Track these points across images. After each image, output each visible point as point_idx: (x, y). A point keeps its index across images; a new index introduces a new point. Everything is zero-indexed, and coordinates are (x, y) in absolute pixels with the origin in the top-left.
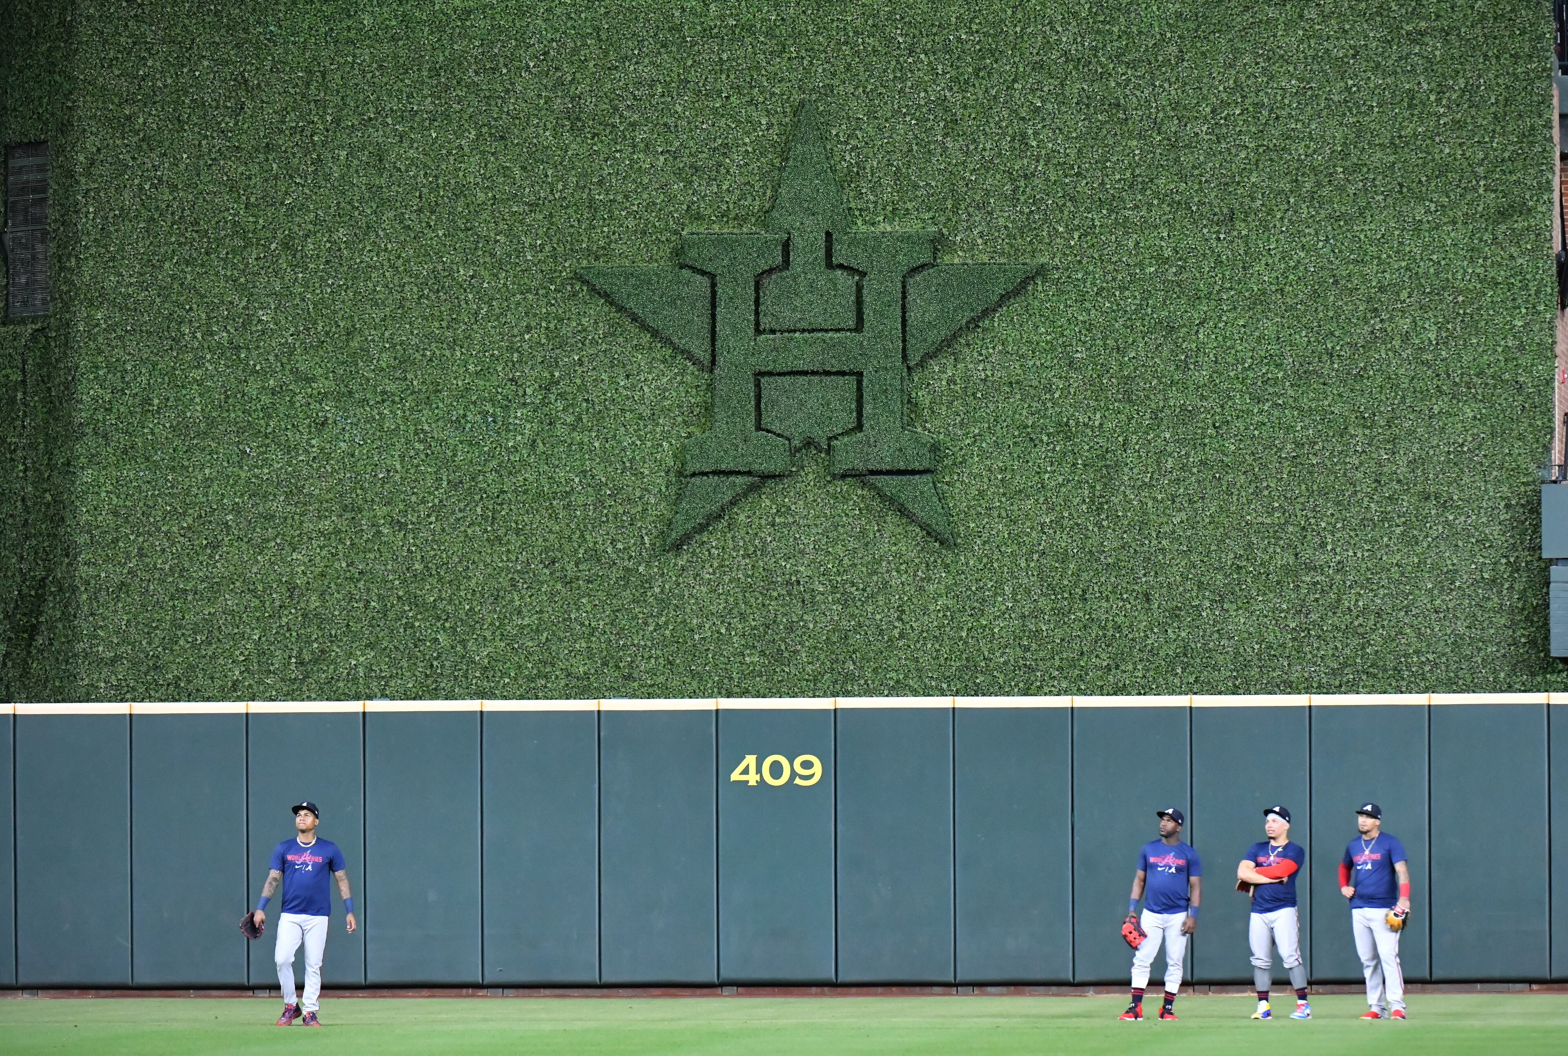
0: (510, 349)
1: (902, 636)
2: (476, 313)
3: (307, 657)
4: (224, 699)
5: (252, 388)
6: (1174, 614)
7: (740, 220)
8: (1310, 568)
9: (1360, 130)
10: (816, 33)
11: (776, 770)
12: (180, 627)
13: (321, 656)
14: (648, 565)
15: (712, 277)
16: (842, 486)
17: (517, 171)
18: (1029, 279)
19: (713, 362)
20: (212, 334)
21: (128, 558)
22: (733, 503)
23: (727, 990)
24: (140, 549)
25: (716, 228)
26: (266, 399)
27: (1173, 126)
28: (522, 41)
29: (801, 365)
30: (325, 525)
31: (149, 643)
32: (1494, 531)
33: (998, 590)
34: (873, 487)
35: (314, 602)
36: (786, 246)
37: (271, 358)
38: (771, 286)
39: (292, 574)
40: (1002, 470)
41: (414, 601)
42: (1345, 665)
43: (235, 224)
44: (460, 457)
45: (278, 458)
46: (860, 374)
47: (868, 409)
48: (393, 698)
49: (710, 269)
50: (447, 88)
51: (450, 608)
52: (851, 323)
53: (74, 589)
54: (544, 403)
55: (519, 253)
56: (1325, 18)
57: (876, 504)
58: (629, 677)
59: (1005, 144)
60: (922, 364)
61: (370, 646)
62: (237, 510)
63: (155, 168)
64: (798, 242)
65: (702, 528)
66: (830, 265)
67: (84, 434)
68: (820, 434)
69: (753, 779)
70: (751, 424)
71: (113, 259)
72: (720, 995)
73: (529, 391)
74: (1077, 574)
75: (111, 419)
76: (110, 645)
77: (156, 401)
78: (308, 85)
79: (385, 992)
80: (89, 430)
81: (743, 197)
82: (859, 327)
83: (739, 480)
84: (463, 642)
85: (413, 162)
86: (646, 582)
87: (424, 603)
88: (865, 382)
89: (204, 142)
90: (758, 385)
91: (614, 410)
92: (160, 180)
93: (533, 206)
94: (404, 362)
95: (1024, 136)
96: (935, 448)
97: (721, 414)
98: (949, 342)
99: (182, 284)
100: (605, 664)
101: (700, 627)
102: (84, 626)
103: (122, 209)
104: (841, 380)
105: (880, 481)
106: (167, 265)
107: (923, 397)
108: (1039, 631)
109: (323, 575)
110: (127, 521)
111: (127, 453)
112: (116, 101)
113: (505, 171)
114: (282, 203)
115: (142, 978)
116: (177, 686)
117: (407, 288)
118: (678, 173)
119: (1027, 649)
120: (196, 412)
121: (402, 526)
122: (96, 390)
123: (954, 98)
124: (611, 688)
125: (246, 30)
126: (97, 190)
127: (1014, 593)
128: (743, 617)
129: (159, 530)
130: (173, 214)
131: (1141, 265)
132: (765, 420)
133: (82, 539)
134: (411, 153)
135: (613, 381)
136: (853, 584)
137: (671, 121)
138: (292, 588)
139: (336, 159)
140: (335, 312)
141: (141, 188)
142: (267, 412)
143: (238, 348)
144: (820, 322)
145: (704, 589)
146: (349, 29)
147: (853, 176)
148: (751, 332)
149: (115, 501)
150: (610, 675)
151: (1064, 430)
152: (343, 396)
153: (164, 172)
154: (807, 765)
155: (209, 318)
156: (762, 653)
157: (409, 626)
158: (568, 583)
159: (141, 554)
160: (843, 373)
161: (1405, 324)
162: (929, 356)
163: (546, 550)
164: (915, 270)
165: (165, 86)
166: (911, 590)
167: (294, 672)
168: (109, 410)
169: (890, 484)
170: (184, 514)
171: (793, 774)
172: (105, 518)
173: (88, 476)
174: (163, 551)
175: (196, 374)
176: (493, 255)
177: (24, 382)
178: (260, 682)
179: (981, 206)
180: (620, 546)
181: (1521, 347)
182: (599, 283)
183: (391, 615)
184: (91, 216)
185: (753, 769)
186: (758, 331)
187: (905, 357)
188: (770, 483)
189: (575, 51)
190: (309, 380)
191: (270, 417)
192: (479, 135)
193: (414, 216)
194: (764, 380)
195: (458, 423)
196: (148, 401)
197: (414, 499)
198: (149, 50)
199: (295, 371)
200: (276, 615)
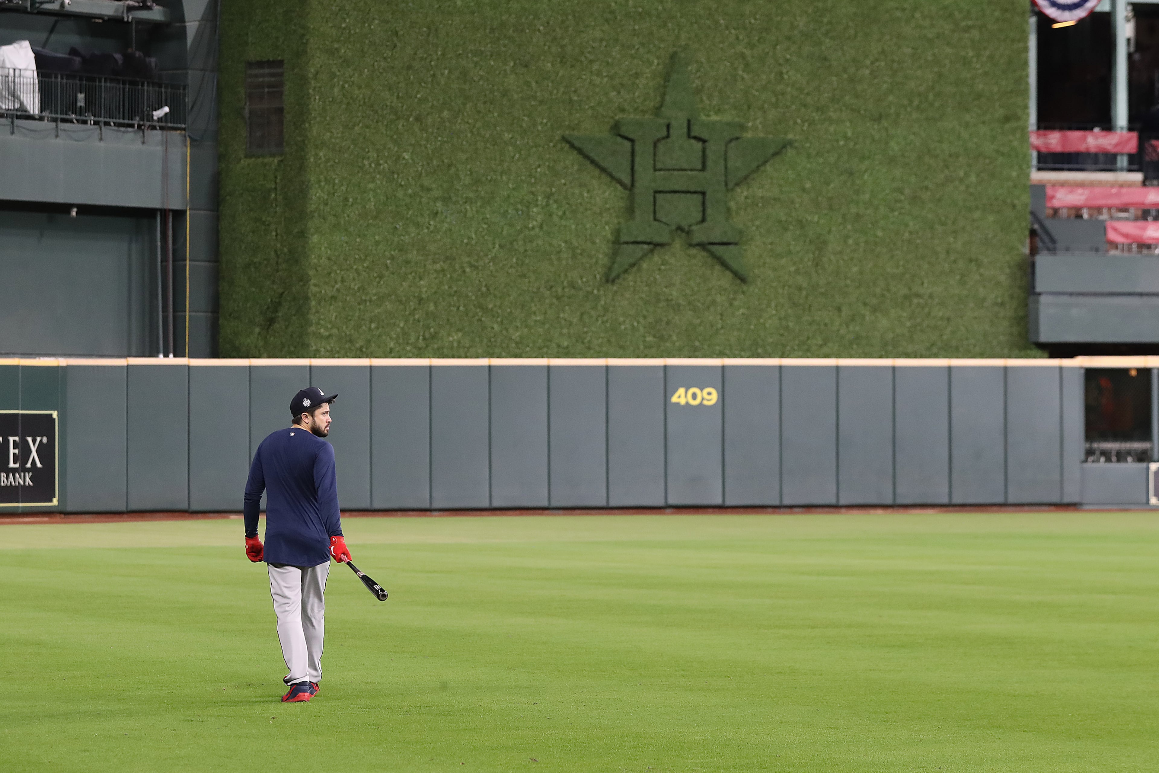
0: (530, 176)
1: (722, 328)
2: (513, 157)
3: (427, 335)
4: (386, 357)
5: (400, 194)
6: (853, 319)
7: (644, 112)
8: (918, 296)
9: (940, 75)
10: (681, 17)
11: (694, 396)
12: (363, 319)
13: (434, 337)
14: (598, 290)
15: (632, 141)
16: (693, 251)
17: (534, 84)
18: (784, 147)
19: (633, 185)
20: (380, 165)
21: (336, 282)
22: (641, 258)
23: (668, 511)
24: (342, 278)
25: (632, 116)
26: (408, 200)
27: (852, 70)
28: (537, 17)
29: (677, 188)
30: (438, 266)
31: (347, 328)
32: (1002, 278)
33: (768, 305)
34: (708, 251)
35: (432, 307)
36: (668, 126)
37: (410, 179)
38: (661, 146)
39: (420, 292)
40: (771, 244)
41: (481, 306)
42: (932, 345)
43: (392, 107)
44: (505, 232)
45: (412, 230)
46: (703, 194)
47: (709, 211)
48: (471, 357)
49: (631, 136)
50: (498, 39)
51: (500, 311)
52: (700, 167)
53: (307, 298)
54: (547, 205)
55: (535, 125)
56: (924, 17)
57: (709, 260)
58: (589, 348)
59: (772, 76)
60: (732, 190)
61: (459, 330)
62: (392, 258)
63: (351, 77)
64: (674, 123)
65: (626, 271)
66: (689, 136)
67: (313, 217)
68: (684, 224)
69: (683, 401)
70: (652, 218)
71: (328, 124)
72: (665, 514)
73: (540, 198)
74: (806, 297)
75: (328, 209)
76: (326, 329)
77: (351, 200)
78: (428, 35)
79: (498, 512)
80: (316, 214)
81: (645, 100)
82: (704, 168)
83: (645, 246)
84: (507, 329)
85: (481, 77)
86: (598, 298)
87: (487, 308)
88: (707, 197)
89: (376, 63)
90: (654, 197)
91: (581, 209)
92: (353, 82)
93: (541, 102)
94: (477, 182)
95: (781, 73)
96: (741, 232)
97: (638, 213)
98: (746, 178)
99: (364, 138)
100: (577, 341)
101: (624, 321)
102: (313, 318)
103: (333, 98)
104: (695, 196)
105: (714, 248)
106: (356, 128)
107: (732, 204)
108: (788, 326)
109: (436, 293)
110: (335, 263)
111: (336, 227)
112: (330, 40)
113: (527, 84)
114: (416, 97)
115: (377, 505)
116: (361, 351)
117: (478, 143)
118: (614, 88)
119: (782, 335)
120: (371, 206)
121: (477, 268)
122: (320, 193)
123: (748, 52)
124: (579, 354)
125: (397, 5)
126: (320, 87)
127: (776, 306)
128: (645, 317)
129: (352, 268)
130: (359, 101)
131: (837, 141)
132: (658, 216)
133: (311, 273)
134: (481, 73)
135: (581, 195)
136: (699, 301)
137: (610, 60)
138: (420, 300)
139: (442, 74)
140: (442, 155)
141: (343, 87)
142: (408, 207)
143: (393, 173)
144: (685, 166)
145: (626, 302)
146: (449, 6)
147: (698, 91)
148: (652, 170)
149: (329, 252)
150: (579, 347)
151: (801, 224)
152: (446, 200)
153: (356, 78)
154: (709, 394)
155: (378, 156)
156: (654, 336)
157: (480, 320)
158: (558, 298)
159: (343, 281)
160: (695, 192)
161: (961, 174)
162: (737, 184)
163: (548, 281)
164: (731, 141)
165: (356, 33)
166: (726, 304)
167: (421, 343)
168: (326, 204)
169: (719, 250)
170: (365, 260)
171: (703, 399)
172: (324, 260)
173: (315, 238)
174: (354, 279)
175: (371, 186)
176: (521, 127)
177: (276, 189)
178: (404, 349)
179: (762, 108)
180: (584, 280)
181: (1015, 186)
182: (577, 144)
183: (470, 314)
184: (317, 101)
185: (683, 395)
186: (655, 170)
187: (726, 185)
188: (658, 248)
189: (563, 22)
190: (429, 190)
191: (409, 209)
192: (515, 64)
193: (482, 106)
194: (657, 195)
195: (505, 214)
196: (346, 199)
197: (482, 254)
198: (347, 14)
199: (422, 186)
200: (412, 314)
